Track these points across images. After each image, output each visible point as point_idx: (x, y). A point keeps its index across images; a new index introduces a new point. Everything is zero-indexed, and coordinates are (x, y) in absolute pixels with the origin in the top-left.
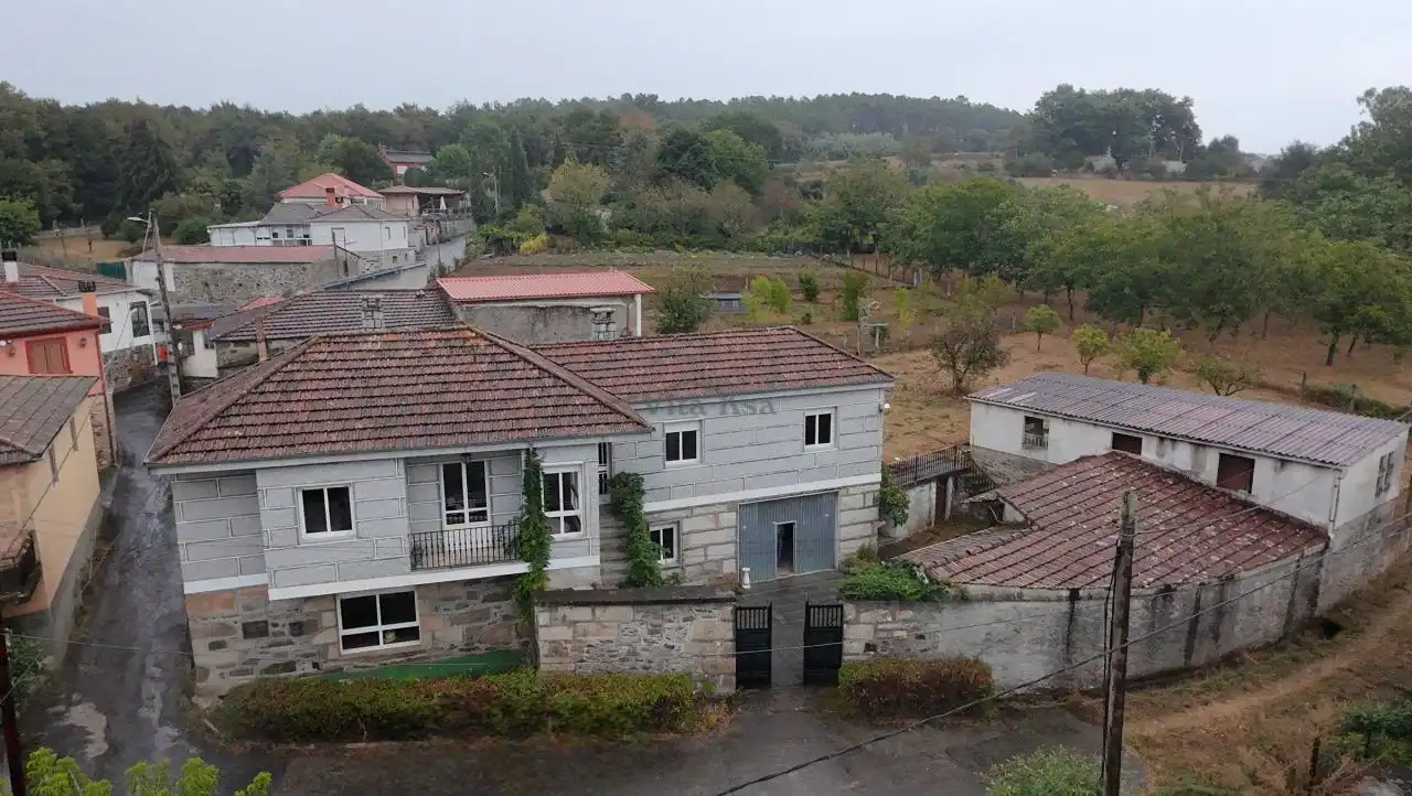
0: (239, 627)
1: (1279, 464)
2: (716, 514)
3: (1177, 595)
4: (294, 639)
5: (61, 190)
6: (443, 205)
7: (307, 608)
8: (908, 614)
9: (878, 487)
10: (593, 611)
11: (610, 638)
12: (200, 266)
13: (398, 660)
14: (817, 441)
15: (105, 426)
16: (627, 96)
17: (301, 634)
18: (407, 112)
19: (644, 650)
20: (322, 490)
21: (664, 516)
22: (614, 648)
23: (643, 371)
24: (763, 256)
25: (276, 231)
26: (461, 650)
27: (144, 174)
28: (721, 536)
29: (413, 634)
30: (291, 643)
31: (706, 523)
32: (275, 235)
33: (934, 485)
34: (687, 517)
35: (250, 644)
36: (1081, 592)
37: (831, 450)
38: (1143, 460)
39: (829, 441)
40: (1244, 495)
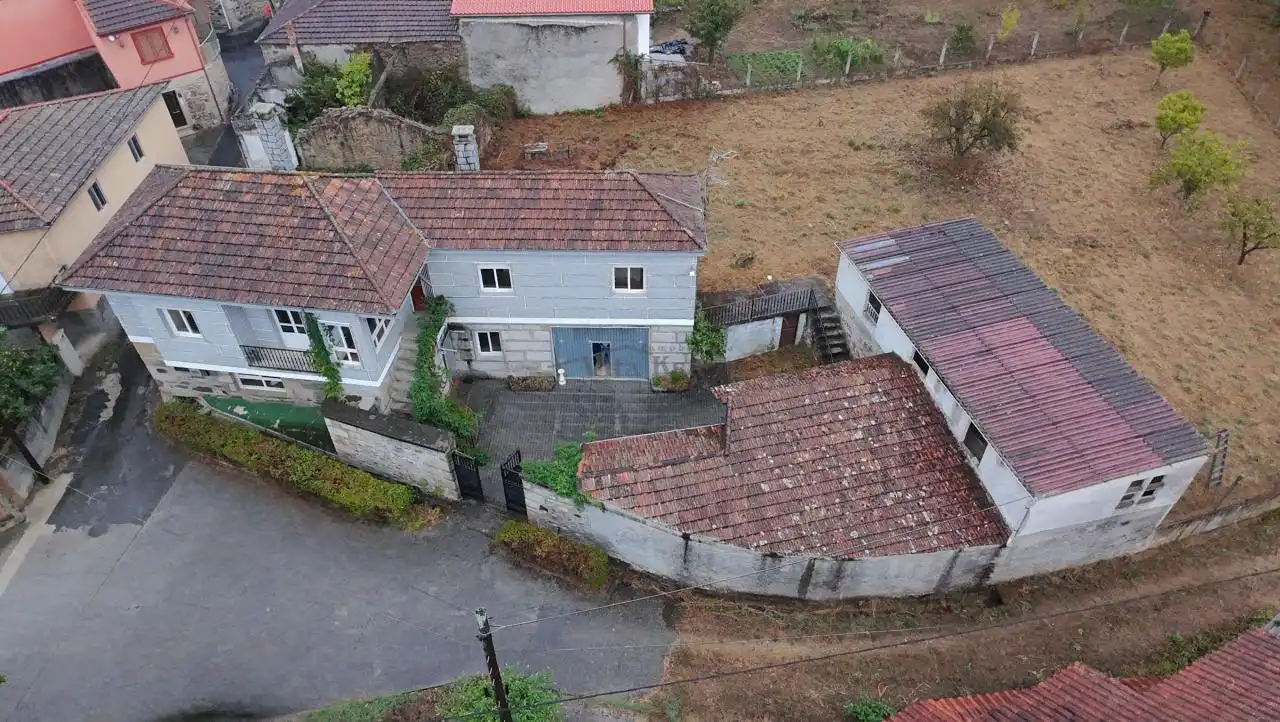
1: (1000, 461)
2: (531, 331)
3: (786, 560)
9: (692, 329)
14: (629, 286)
15: (210, 93)
17: (208, 375)
20: (178, 311)
21: (485, 326)
28: (537, 346)
31: (522, 336)
33: (779, 321)
35: (181, 374)
36: (691, 537)
37: (643, 295)
38: (926, 386)
39: (642, 288)
40: (973, 461)
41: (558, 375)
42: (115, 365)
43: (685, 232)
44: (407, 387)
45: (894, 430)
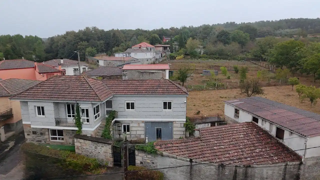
0: (32, 132)
1: (290, 133)
2: (139, 123)
3: (227, 168)
4: (41, 136)
5: (102, 46)
6: (168, 49)
7: (43, 130)
8: (150, 156)
9: (185, 122)
10: (84, 141)
11: (87, 148)
12: (107, 61)
13: (60, 144)
14: (167, 108)
16: (227, 23)
17: (42, 135)
18: (172, 29)
19: (94, 152)
20: (40, 107)
21: (125, 122)
22: (88, 150)
23: (123, 88)
24: (237, 61)
25: (127, 54)
26: (72, 144)
27: (114, 43)
28: (140, 129)
29: (63, 139)
30: (40, 137)
31: (136, 125)
32: (126, 55)
33: (210, 124)
34: (131, 123)
35: (34, 135)
36: (193, 160)
37: (171, 111)
38: (258, 125)
39: (171, 109)
40: (281, 141)
41: (146, 139)
42: (14, 140)
43: (183, 91)
44: (101, 134)
45: (252, 135)
